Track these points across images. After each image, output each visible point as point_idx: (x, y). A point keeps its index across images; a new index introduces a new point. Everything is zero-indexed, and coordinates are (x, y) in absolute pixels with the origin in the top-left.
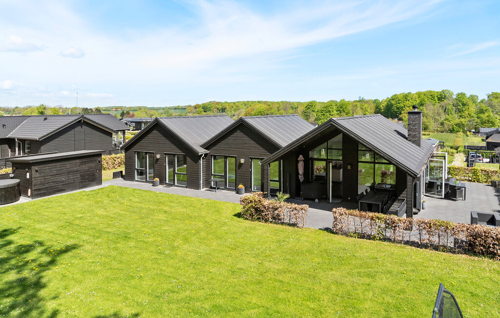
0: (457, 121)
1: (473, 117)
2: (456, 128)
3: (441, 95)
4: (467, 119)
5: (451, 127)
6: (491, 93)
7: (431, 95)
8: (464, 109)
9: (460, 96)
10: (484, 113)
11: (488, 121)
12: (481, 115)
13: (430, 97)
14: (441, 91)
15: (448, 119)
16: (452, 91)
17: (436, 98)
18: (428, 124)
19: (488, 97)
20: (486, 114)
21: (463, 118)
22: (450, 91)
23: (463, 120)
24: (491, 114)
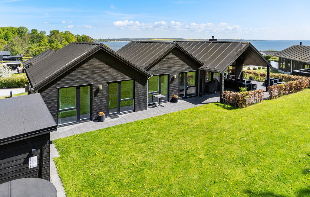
0: (38, 48)
1: (47, 45)
2: (38, 53)
3: (19, 30)
4: (44, 47)
5: (34, 53)
6: (52, 30)
7: (13, 30)
8: (41, 40)
9: (34, 32)
10: (54, 43)
11: (57, 48)
12: (52, 44)
13: (12, 31)
14: (19, 27)
15: (31, 47)
16: (27, 28)
17: (16, 32)
18: (18, 51)
19: (50, 33)
20: (55, 44)
21: (41, 46)
22: (25, 28)
23: (41, 47)
24: (58, 44)
